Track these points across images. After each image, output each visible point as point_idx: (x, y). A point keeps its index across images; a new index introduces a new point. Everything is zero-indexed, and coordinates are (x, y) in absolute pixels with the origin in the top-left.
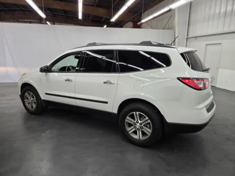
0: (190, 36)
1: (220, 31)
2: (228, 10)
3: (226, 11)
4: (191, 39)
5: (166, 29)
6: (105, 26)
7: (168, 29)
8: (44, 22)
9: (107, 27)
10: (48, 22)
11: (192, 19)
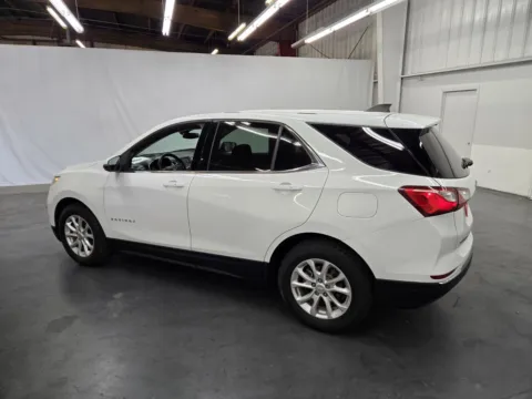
0: (409, 73)
1: (474, 63)
2: (490, 15)
3: (486, 18)
4: (412, 81)
5: (354, 58)
6: (216, 51)
7: (360, 58)
8: (68, 41)
9: (219, 53)
10: (78, 42)
11: (412, 36)
